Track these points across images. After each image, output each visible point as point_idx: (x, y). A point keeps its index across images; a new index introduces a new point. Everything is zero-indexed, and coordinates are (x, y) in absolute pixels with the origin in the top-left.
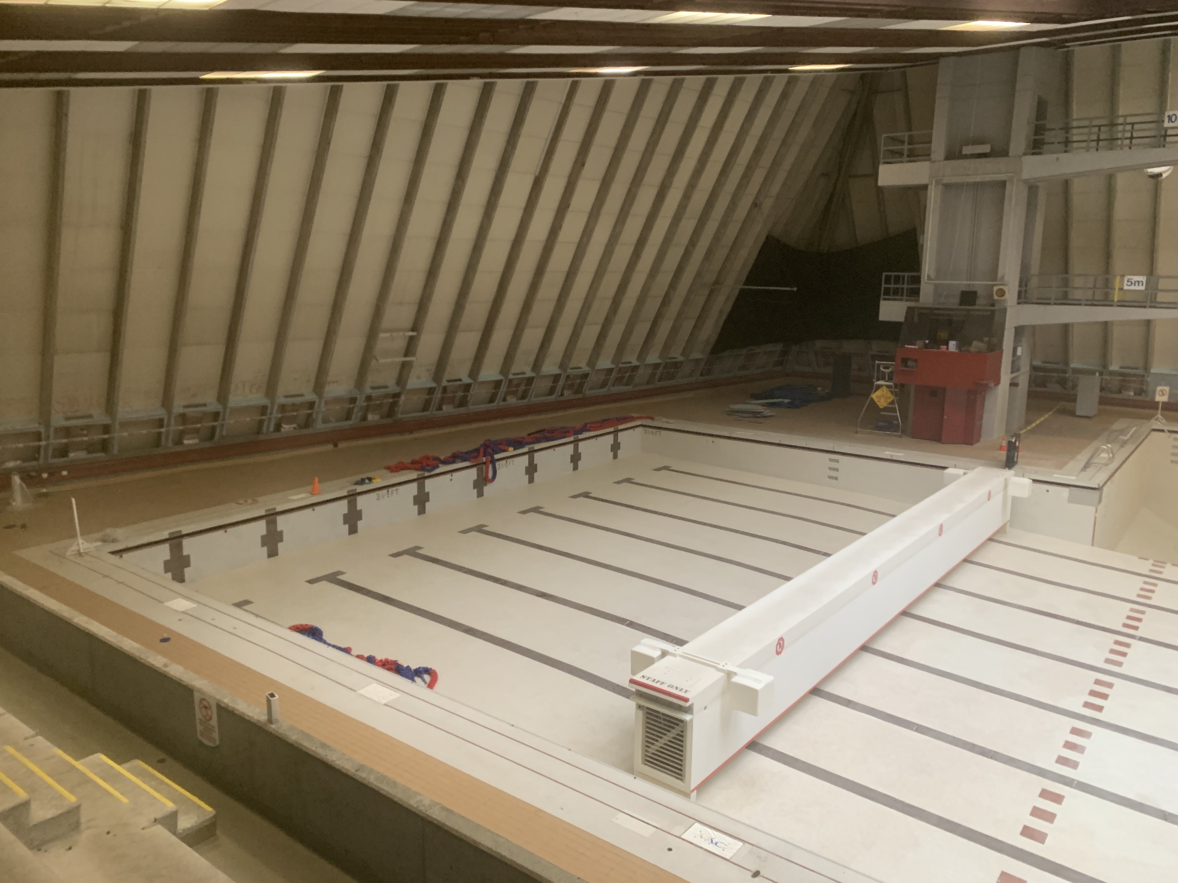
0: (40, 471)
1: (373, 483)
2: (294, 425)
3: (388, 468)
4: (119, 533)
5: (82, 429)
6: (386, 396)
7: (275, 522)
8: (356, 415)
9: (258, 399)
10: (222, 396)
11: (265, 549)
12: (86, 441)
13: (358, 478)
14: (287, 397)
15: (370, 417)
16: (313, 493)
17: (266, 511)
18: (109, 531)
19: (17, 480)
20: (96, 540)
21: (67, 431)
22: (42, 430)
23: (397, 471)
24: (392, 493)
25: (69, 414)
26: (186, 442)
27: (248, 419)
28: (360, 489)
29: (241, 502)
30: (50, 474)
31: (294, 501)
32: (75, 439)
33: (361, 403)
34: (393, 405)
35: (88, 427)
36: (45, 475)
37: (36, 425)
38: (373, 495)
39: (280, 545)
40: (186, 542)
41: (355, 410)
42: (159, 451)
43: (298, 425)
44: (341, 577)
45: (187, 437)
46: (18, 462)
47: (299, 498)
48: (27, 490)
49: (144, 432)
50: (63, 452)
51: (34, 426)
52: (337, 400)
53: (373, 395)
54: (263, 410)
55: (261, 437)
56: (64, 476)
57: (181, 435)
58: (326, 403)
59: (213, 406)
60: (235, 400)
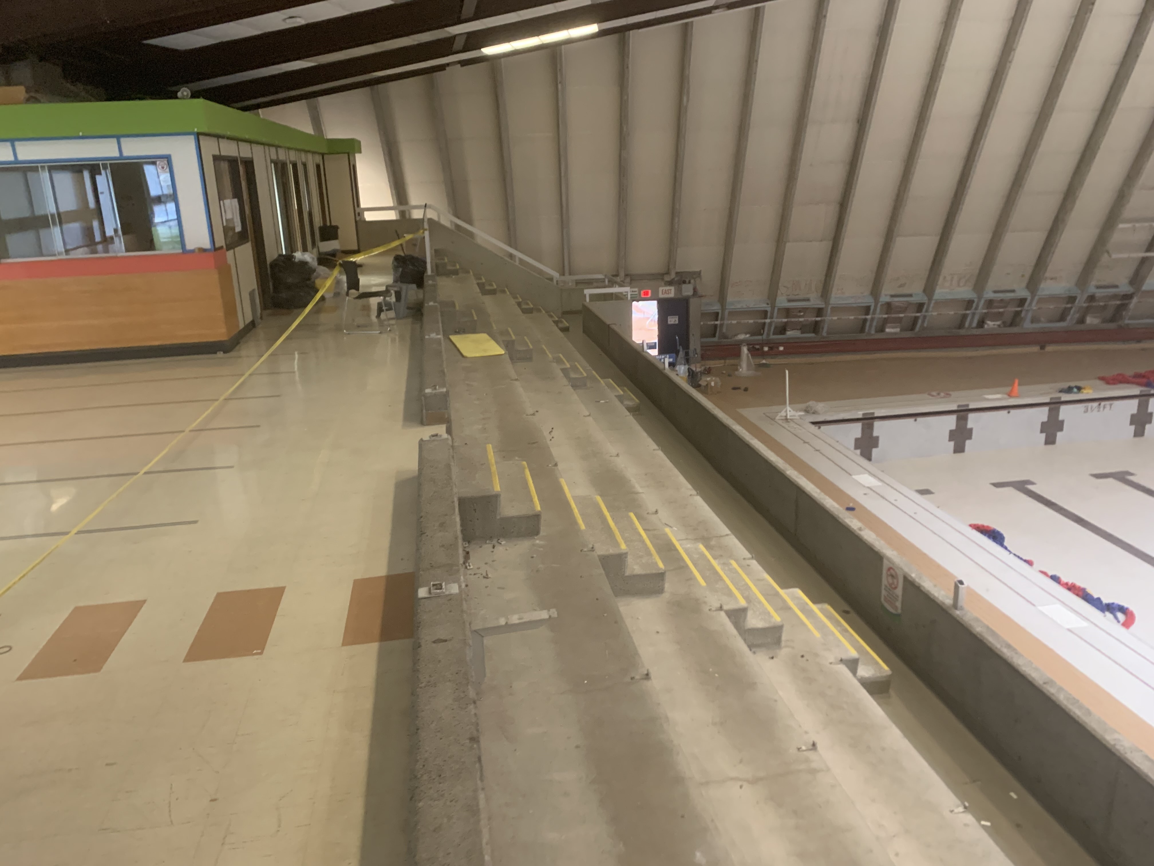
0: (762, 345)
1: (1082, 392)
2: (998, 323)
3: (1102, 379)
4: (820, 406)
5: (800, 312)
6: (1115, 297)
7: (966, 419)
8: (1073, 316)
9: (965, 292)
10: (929, 288)
11: (952, 444)
12: (801, 322)
13: (1065, 385)
14: (995, 292)
15: (1089, 320)
16: (1010, 395)
17: (959, 406)
18: (811, 403)
19: (745, 350)
20: (801, 411)
21: (787, 312)
22: (769, 309)
23: (1114, 384)
24: (1104, 407)
25: (792, 297)
26: (887, 330)
27: (952, 313)
28: (1065, 397)
29: (934, 393)
30: (771, 348)
31: (988, 400)
32: (793, 320)
33: (1081, 302)
34: (1121, 308)
35: (804, 310)
36: (766, 349)
37: (765, 305)
38: (1081, 407)
39: (968, 443)
40: (877, 424)
41: (1072, 311)
42: (863, 336)
43: (1004, 323)
44: (1030, 487)
45: (889, 325)
46: (748, 336)
47: (995, 398)
48: (751, 360)
49: (852, 317)
50: (782, 329)
51: (763, 306)
52: (1053, 298)
53: (1097, 295)
54: (969, 304)
55: (962, 332)
56: (781, 351)
57: (885, 322)
58: (1040, 301)
59: (919, 297)
60: (941, 292)
